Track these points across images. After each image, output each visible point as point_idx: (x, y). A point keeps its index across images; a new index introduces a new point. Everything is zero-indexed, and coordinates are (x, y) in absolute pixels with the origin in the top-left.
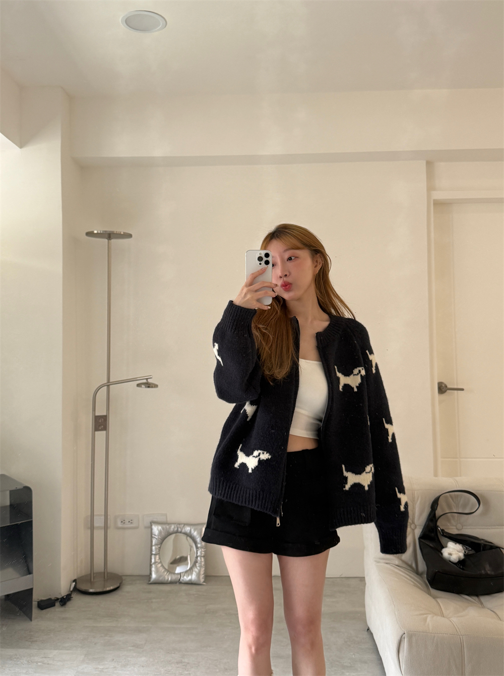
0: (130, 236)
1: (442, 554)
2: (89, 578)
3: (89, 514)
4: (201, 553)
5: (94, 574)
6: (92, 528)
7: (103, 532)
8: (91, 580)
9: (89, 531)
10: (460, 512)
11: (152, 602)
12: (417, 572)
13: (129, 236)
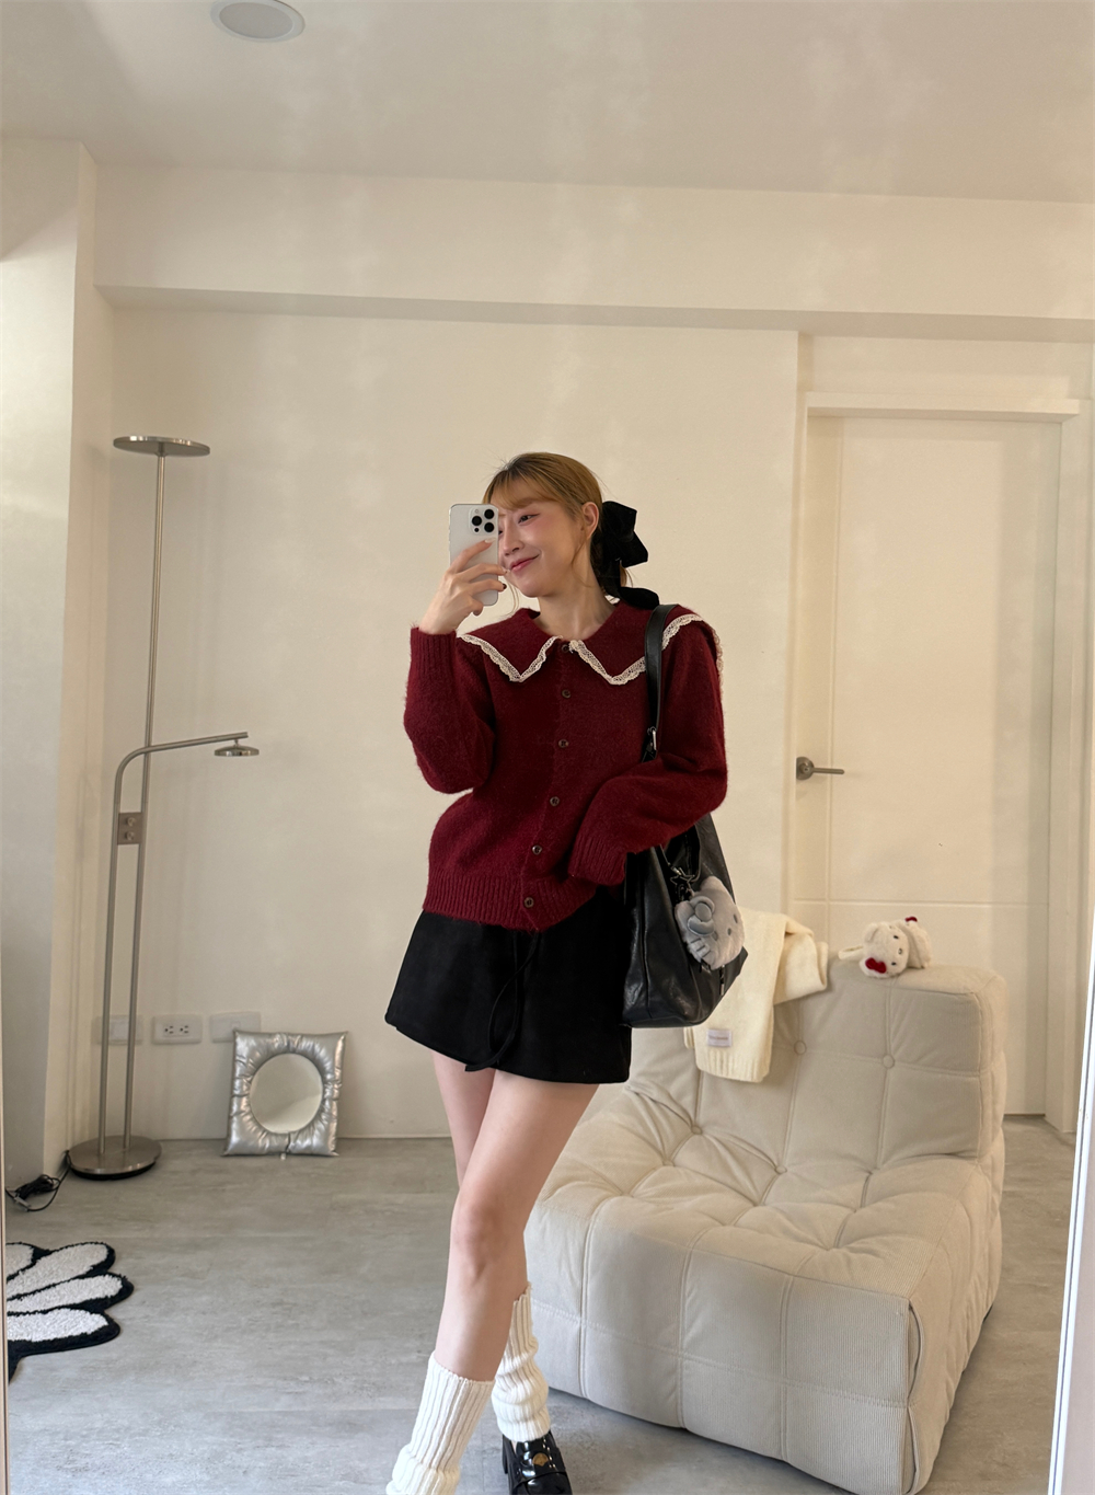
0: (204, 450)
3: (101, 1014)
4: (332, 1092)
5: (105, 1139)
6: (105, 1043)
8: (99, 1150)
9: (99, 1048)
11: (224, 1190)
13: (202, 450)
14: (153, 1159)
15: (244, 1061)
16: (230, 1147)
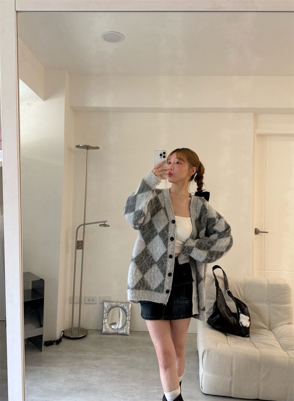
0: (98, 148)
4: (128, 318)
6: (73, 303)
7: (79, 305)
8: (72, 331)
9: (72, 305)
11: (103, 344)
14: (86, 334)
15: (106, 309)
16: (103, 332)
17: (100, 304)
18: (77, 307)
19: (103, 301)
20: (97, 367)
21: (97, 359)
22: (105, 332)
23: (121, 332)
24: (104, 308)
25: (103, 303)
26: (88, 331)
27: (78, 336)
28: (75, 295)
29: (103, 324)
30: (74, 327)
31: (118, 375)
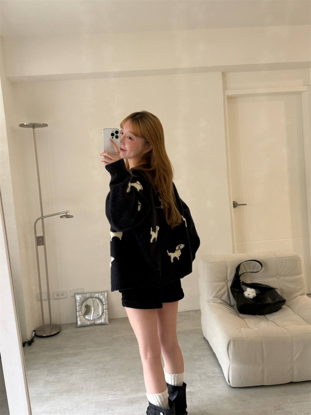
0: (46, 125)
1: (244, 295)
2: (42, 328)
3: (39, 293)
4: (106, 307)
5: (45, 326)
6: (41, 300)
7: (47, 302)
8: (43, 329)
9: (40, 302)
10: (252, 271)
11: (80, 338)
12: (230, 305)
14: (59, 330)
15: (79, 302)
16: (78, 325)
17: (72, 297)
18: (45, 304)
19: (75, 294)
20: (77, 363)
21: (75, 354)
22: (80, 325)
23: (99, 322)
24: (77, 301)
25: (75, 296)
26: (61, 326)
27: (51, 333)
28: (42, 292)
29: (77, 317)
30: (45, 324)
31: (102, 369)
